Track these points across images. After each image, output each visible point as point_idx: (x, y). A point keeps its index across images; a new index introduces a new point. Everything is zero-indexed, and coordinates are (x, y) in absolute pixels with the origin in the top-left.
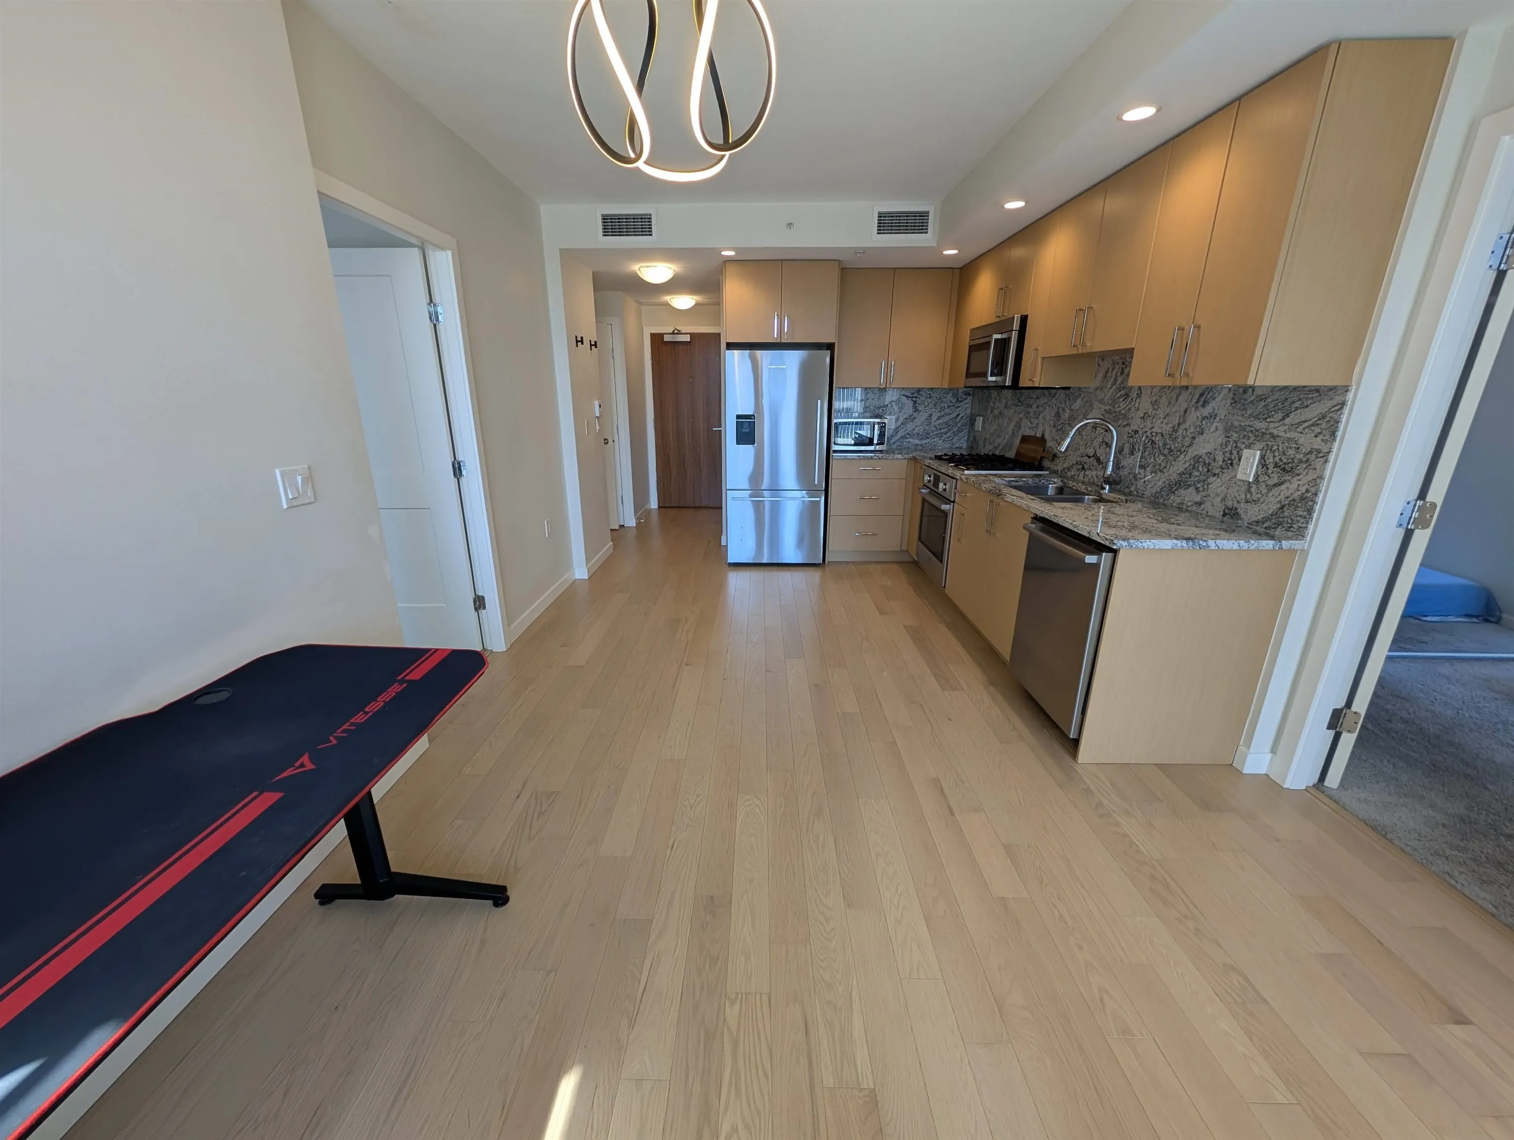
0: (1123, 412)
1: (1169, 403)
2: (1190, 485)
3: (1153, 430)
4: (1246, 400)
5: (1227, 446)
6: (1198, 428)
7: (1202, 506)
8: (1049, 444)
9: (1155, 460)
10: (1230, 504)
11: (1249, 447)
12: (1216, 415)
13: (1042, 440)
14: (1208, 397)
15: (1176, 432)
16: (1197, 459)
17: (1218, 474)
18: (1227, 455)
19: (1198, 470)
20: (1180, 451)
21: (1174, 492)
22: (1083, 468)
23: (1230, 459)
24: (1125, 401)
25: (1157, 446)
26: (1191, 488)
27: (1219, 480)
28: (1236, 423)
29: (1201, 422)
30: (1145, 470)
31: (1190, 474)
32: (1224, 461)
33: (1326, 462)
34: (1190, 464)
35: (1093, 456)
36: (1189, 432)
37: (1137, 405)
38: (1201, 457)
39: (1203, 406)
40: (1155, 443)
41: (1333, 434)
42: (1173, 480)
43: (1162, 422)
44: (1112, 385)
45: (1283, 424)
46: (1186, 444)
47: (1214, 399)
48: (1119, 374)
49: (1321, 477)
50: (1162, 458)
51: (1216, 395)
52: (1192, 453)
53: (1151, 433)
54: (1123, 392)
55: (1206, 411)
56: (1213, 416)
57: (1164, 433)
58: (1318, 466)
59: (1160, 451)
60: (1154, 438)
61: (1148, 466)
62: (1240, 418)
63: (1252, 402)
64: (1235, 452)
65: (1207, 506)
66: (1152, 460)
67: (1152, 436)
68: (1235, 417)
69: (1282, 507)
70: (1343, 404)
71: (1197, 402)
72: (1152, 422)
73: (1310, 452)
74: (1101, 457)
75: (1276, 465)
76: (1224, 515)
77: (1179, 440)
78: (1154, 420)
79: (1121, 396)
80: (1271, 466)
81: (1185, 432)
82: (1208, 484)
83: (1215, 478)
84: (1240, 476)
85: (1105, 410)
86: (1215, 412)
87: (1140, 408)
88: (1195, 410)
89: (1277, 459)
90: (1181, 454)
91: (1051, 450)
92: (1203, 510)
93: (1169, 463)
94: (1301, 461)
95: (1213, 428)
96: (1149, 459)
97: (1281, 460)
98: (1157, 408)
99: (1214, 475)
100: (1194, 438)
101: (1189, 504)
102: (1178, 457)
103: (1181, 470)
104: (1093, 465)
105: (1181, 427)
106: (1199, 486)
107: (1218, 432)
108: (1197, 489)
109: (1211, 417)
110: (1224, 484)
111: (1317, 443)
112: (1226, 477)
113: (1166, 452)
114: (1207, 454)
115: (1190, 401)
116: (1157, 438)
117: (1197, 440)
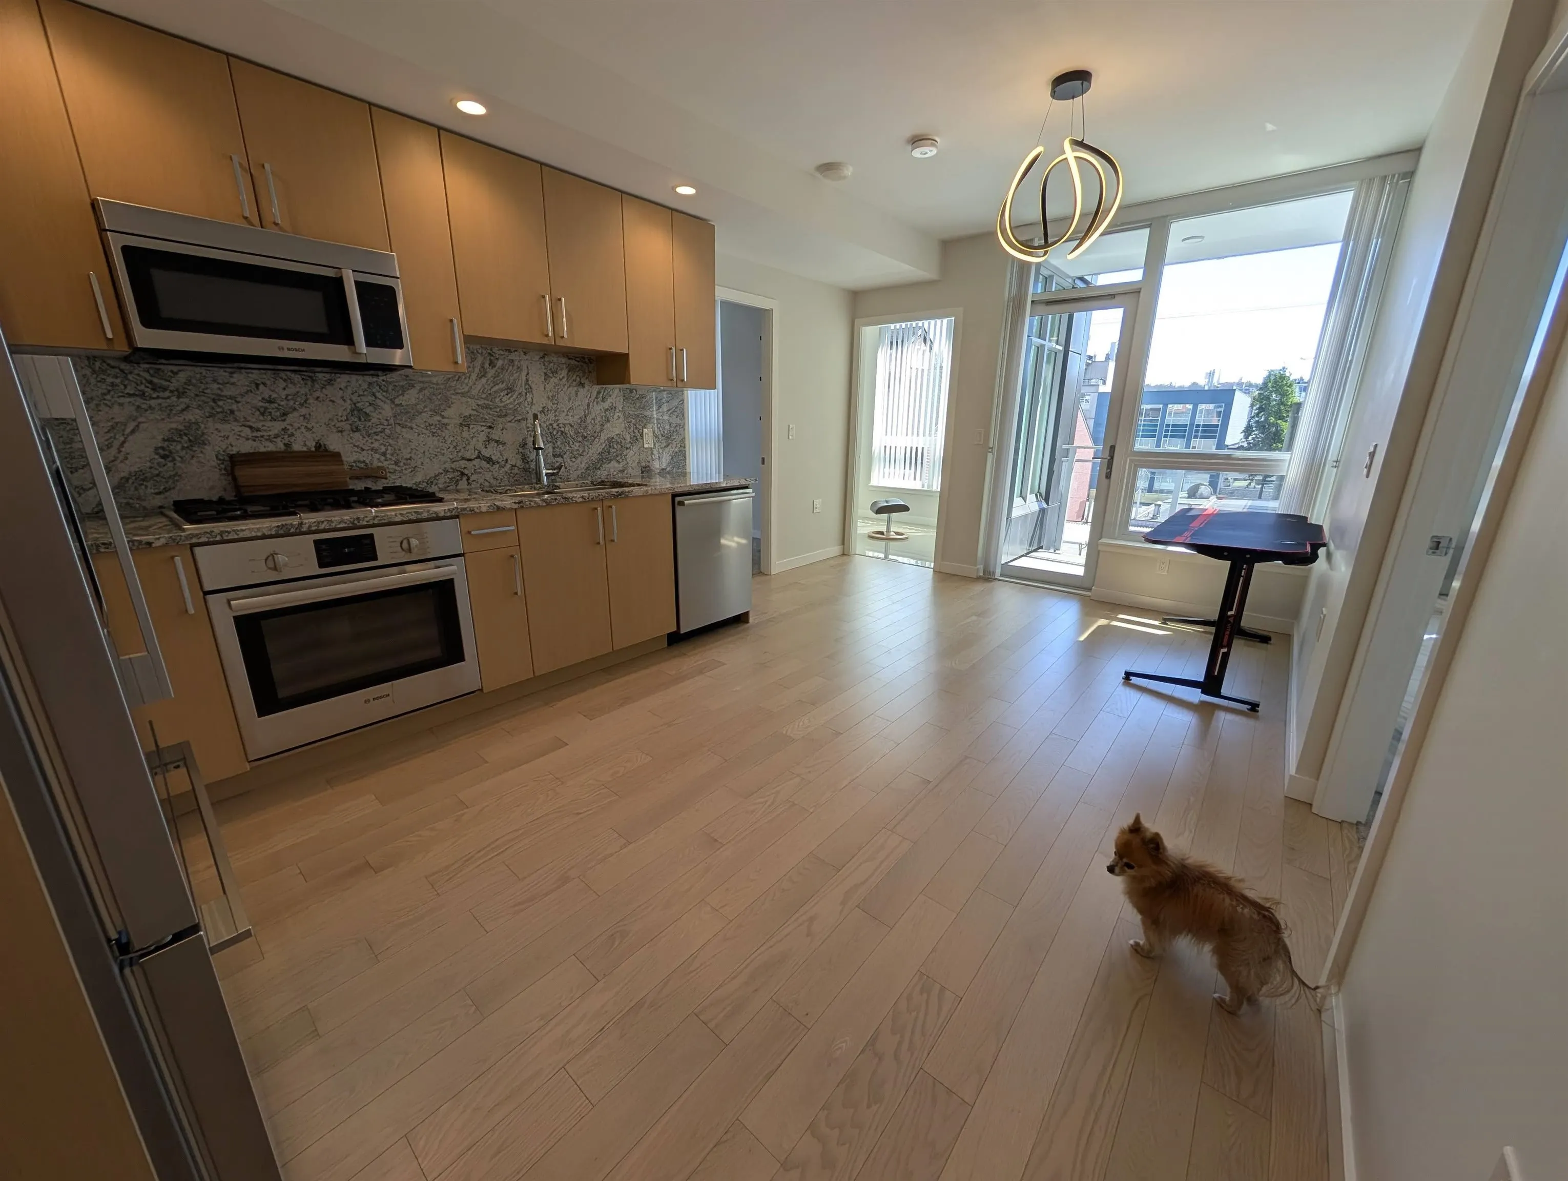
0: (511, 406)
1: (570, 399)
2: (611, 460)
3: (559, 422)
4: (633, 397)
5: (630, 428)
6: (604, 418)
7: (626, 472)
8: (350, 457)
9: (571, 447)
10: (643, 464)
11: (644, 427)
12: (615, 408)
13: (321, 453)
14: (605, 394)
15: (584, 422)
16: (610, 440)
17: (630, 448)
18: (632, 433)
19: (614, 448)
20: (594, 436)
21: (599, 469)
22: (463, 474)
23: (635, 436)
24: (509, 395)
25: (568, 435)
26: (612, 462)
27: (631, 451)
28: (631, 413)
29: (605, 413)
30: (562, 457)
31: (609, 452)
32: (631, 438)
33: (684, 429)
34: (606, 445)
35: (476, 458)
36: (597, 422)
37: (529, 400)
38: (613, 438)
39: (603, 400)
40: (566, 434)
41: (683, 416)
42: (594, 460)
43: (567, 415)
44: (479, 377)
45: (660, 412)
46: (597, 431)
47: (610, 396)
48: (487, 365)
49: (684, 438)
50: (577, 444)
51: (611, 393)
52: (604, 437)
53: (558, 425)
54: (501, 386)
55: (606, 405)
56: (613, 408)
57: (571, 422)
58: (682, 433)
59: (574, 439)
60: (563, 429)
61: (565, 453)
62: (633, 409)
63: (637, 399)
64: (636, 431)
65: (630, 470)
66: (568, 448)
67: (560, 428)
68: (630, 409)
69: (672, 458)
70: (683, 400)
71: (597, 398)
72: (555, 416)
73: (677, 426)
74: (493, 457)
75: (663, 436)
76: (642, 472)
77: (590, 428)
78: (557, 413)
79: (502, 390)
80: (660, 437)
81: (593, 422)
82: (625, 456)
83: (628, 451)
84: (646, 446)
85: (478, 405)
86: (614, 405)
87: (534, 402)
88: (597, 404)
89: (662, 432)
90: (595, 438)
91: (362, 465)
92: (627, 474)
93: (586, 447)
94: (674, 431)
95: (616, 417)
96: (562, 448)
97: (664, 432)
98: (556, 402)
99: (627, 449)
100: (602, 425)
101: (615, 473)
102: (593, 441)
103: (600, 450)
104: (481, 468)
105: (587, 417)
106: (618, 459)
107: (621, 420)
108: (617, 461)
109: (612, 409)
110: (635, 453)
111: (678, 421)
112: (635, 448)
113: (580, 439)
114: (617, 435)
115: (590, 397)
116: (567, 429)
117: (605, 426)
